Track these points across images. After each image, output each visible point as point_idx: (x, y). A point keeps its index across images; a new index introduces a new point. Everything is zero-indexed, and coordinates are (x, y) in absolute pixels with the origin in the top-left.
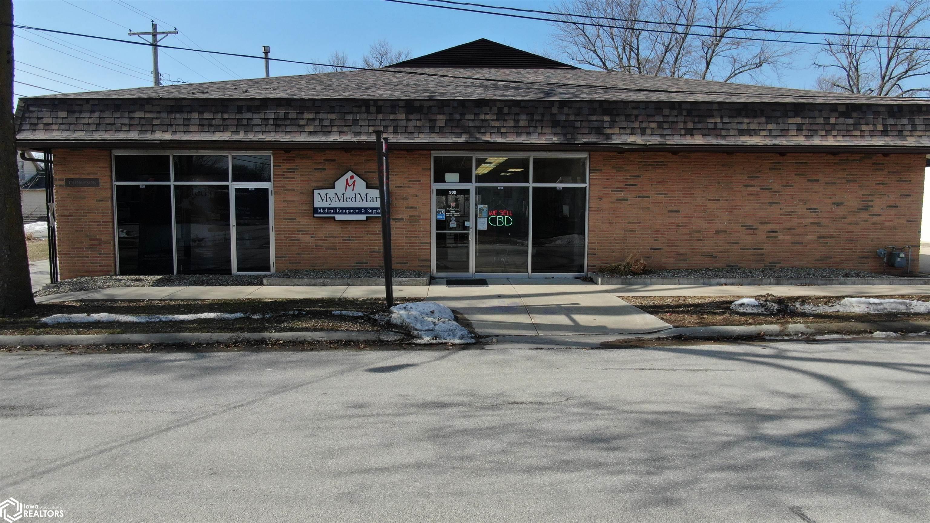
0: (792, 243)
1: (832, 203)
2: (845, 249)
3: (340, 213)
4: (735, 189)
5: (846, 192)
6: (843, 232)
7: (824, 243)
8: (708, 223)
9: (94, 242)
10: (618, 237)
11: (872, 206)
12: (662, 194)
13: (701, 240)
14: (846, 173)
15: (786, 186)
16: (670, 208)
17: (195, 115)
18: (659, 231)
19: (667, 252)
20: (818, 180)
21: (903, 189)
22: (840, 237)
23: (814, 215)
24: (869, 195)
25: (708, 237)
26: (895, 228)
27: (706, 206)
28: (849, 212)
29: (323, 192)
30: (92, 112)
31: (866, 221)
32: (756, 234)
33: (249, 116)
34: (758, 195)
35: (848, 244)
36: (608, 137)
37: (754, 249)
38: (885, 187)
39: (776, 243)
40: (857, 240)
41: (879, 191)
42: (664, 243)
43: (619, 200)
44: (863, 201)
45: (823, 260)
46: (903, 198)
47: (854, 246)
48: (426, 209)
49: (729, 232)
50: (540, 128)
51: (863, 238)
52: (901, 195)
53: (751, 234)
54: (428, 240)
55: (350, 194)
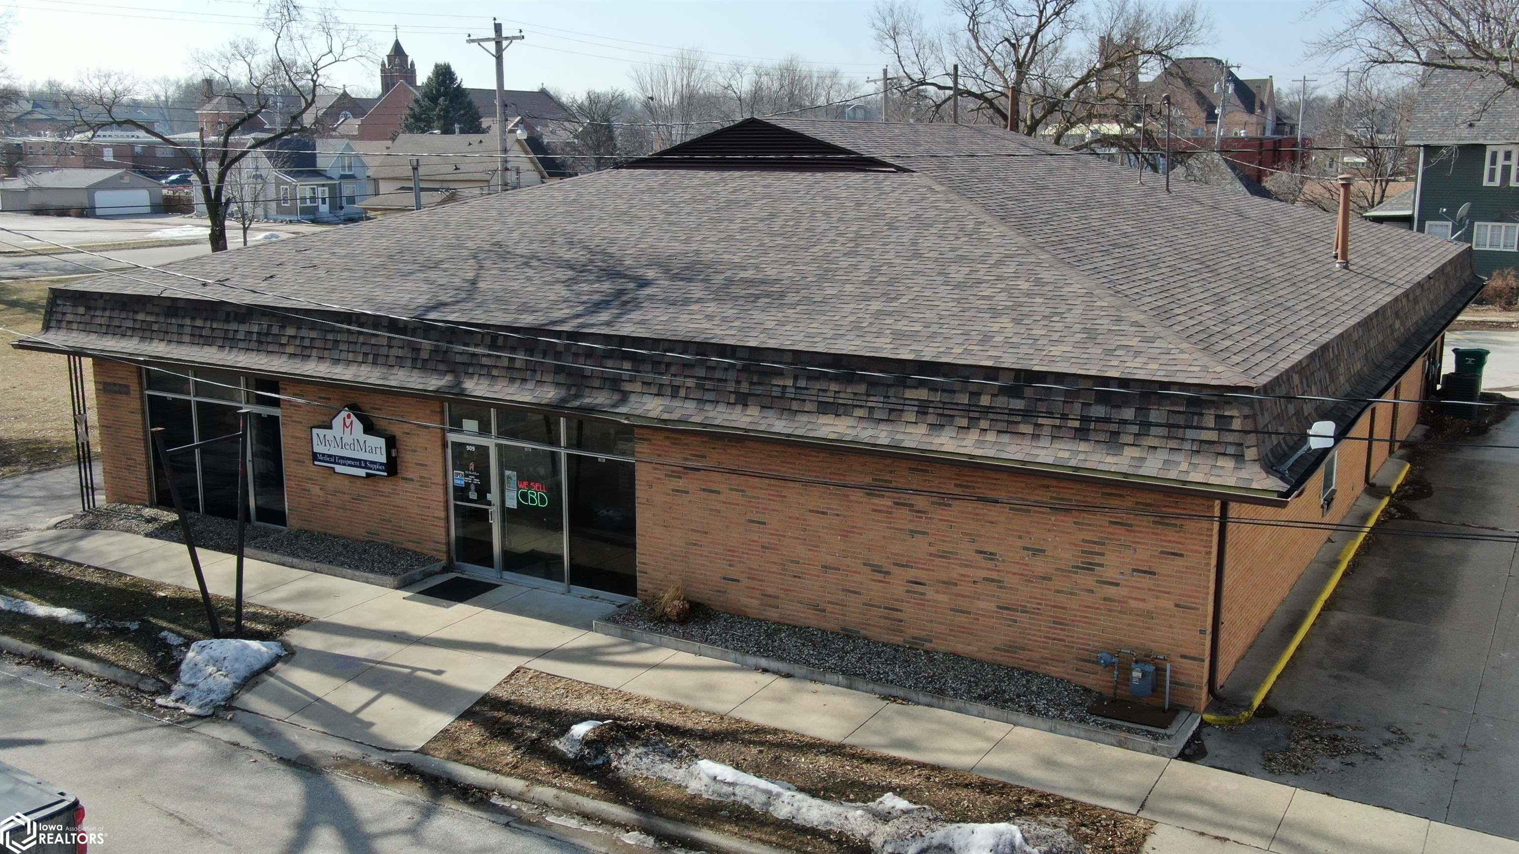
0: (952, 610)
1: (1025, 548)
2: (1049, 638)
3: (339, 464)
4: (852, 498)
5: (1049, 531)
6: (1046, 605)
7: (1011, 620)
8: (809, 550)
9: (130, 462)
10: (676, 551)
11: (1102, 565)
12: (737, 490)
13: (799, 577)
14: (1050, 494)
15: (940, 504)
16: (750, 516)
17: (188, 321)
18: (733, 551)
19: (748, 588)
20: (997, 501)
21: (1169, 541)
22: (1041, 614)
23: (990, 565)
24: (1095, 543)
25: (809, 574)
26: (1149, 614)
27: (805, 520)
28: (1057, 569)
29: (322, 432)
30: (104, 309)
32: (889, 583)
33: (234, 326)
34: (890, 513)
35: (1056, 629)
36: (624, 397)
37: (886, 608)
38: (1128, 530)
39: (923, 605)
40: (1074, 626)
41: (1116, 537)
42: (743, 572)
43: (677, 491)
44: (1083, 552)
45: (1009, 651)
46: (1166, 559)
47: (1068, 636)
48: (438, 469)
49: (843, 570)
50: (539, 373)
51: (1086, 623)
52: (1162, 552)
53: (880, 581)
54: (442, 514)
55: (348, 439)
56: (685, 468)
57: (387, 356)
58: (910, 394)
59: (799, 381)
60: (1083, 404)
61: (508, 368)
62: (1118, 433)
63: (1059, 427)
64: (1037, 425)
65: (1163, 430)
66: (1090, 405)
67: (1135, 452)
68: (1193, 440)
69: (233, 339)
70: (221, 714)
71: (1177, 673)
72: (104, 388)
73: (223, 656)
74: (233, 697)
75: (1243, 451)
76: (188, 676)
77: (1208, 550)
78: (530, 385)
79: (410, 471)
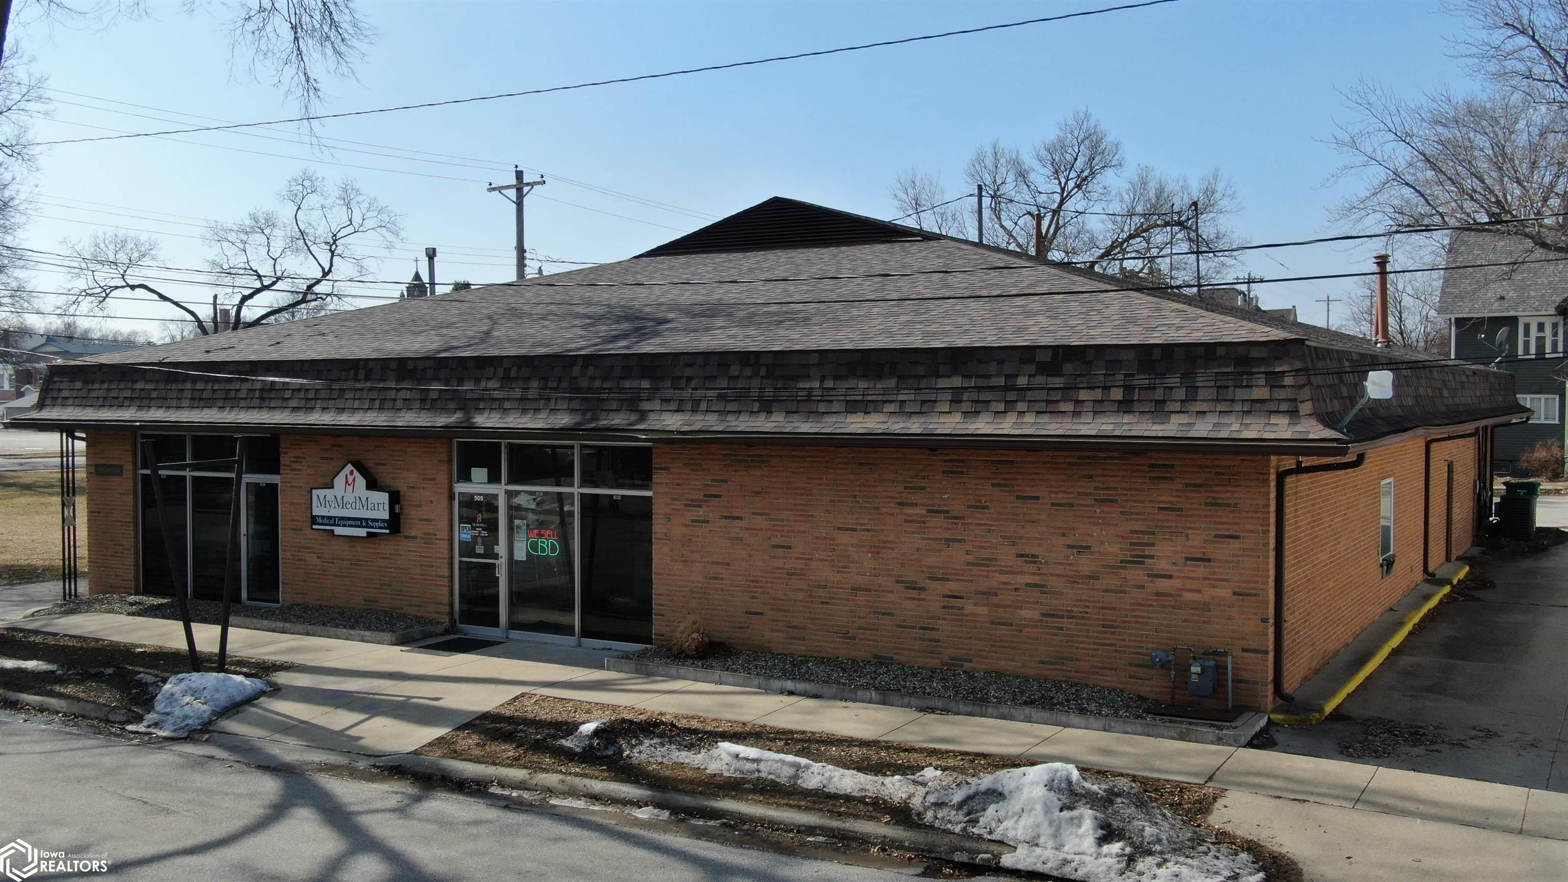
0: (993, 623)
1: (1069, 547)
2: (1098, 644)
3: (339, 525)
4: (883, 510)
5: (1095, 524)
6: (1094, 607)
7: (1057, 628)
8: (838, 572)
9: (118, 549)
10: (696, 587)
11: (1152, 557)
12: (761, 514)
13: (827, 603)
14: (1094, 484)
15: (976, 507)
16: (775, 541)
18: (758, 581)
19: (772, 620)
20: (1037, 498)
21: (1222, 523)
22: (1089, 619)
23: (1031, 568)
24: (1144, 533)
25: (838, 599)
26: (1206, 607)
27: (834, 539)
28: (1105, 566)
29: (321, 493)
31: (1142, 587)
32: (924, 600)
34: (924, 522)
35: (1105, 633)
36: (643, 415)
37: (921, 628)
38: (1178, 516)
39: (961, 620)
40: (1125, 628)
41: (1166, 524)
42: (766, 604)
43: (696, 521)
44: (1132, 544)
45: (1056, 664)
46: (1220, 542)
47: (1117, 640)
48: (444, 523)
49: (875, 591)
50: (553, 401)
51: (1137, 622)
52: (1217, 536)
53: (914, 599)
54: (446, 573)
55: (349, 497)
56: (705, 496)
57: (395, 400)
58: (942, 383)
59: (826, 382)
60: (1126, 375)
61: (521, 399)
62: (1164, 402)
63: (1102, 401)
64: (1078, 402)
65: (1211, 393)
66: (1133, 375)
67: (1183, 419)
68: (1243, 401)
69: (234, 398)
70: (196, 737)
71: (1239, 669)
72: (96, 470)
73: (202, 687)
74: (210, 722)
75: (1297, 407)
76: (163, 704)
77: (1265, 528)
78: (543, 415)
79: (414, 528)
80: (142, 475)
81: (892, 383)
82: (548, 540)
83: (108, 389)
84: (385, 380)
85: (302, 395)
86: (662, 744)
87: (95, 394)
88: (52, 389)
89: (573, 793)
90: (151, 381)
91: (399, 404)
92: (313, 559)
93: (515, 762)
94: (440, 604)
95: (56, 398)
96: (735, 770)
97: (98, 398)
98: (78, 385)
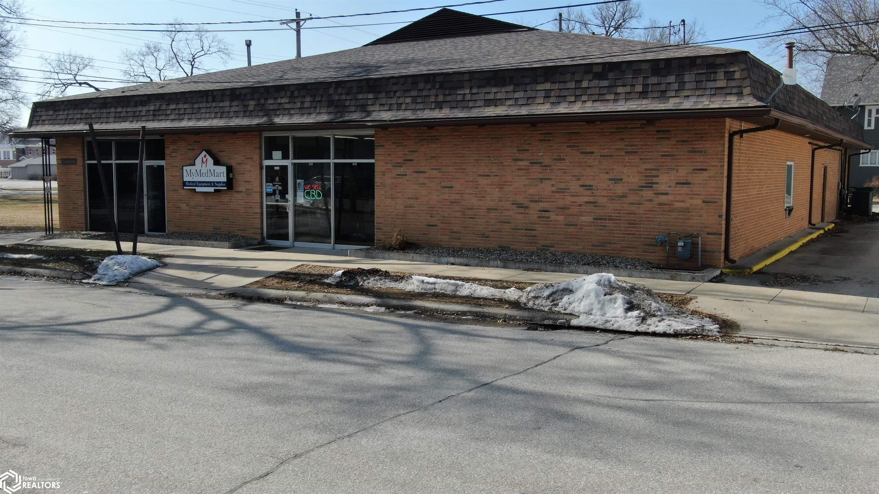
0: (566, 225)
1: (610, 180)
2: (626, 234)
3: (198, 186)
4: (505, 163)
5: (625, 166)
6: (624, 213)
7: (602, 226)
8: (479, 200)
9: (75, 206)
10: (399, 212)
11: (657, 183)
12: (435, 169)
13: (473, 218)
14: (625, 143)
15: (558, 160)
16: (443, 184)
18: (434, 208)
19: (442, 229)
20: (592, 153)
21: (697, 162)
22: (621, 220)
23: (589, 192)
24: (652, 170)
25: (480, 215)
26: (687, 210)
27: (477, 182)
28: (630, 190)
29: (188, 168)
31: (652, 200)
32: (527, 214)
33: (140, 108)
34: (528, 169)
35: (630, 227)
36: (369, 113)
37: (526, 230)
38: (672, 159)
39: (549, 224)
40: (641, 224)
41: (666, 164)
42: (439, 220)
43: (399, 175)
44: (646, 176)
45: (602, 246)
46: (696, 173)
47: (637, 231)
48: (257, 183)
49: (500, 210)
50: (318, 108)
51: (648, 221)
52: (694, 170)
53: (522, 213)
54: (258, 211)
55: (204, 170)
56: (404, 160)
57: (229, 112)
58: (539, 87)
59: (473, 90)
60: (644, 77)
61: (300, 108)
62: (666, 91)
63: (630, 93)
64: (616, 94)
65: (693, 85)
66: (648, 77)
67: (676, 100)
68: (711, 88)
69: (139, 116)
70: (121, 284)
71: (705, 245)
72: (62, 162)
73: (124, 262)
74: (129, 278)
75: (742, 90)
76: (102, 270)
77: (723, 164)
78: (313, 116)
79: (240, 186)
80: (89, 164)
81: (510, 88)
82: (316, 190)
83: (68, 114)
84: (223, 101)
85: (177, 112)
86: (381, 279)
87: (60, 117)
88: (36, 116)
89: (331, 302)
90: (91, 108)
91: (232, 114)
92: (184, 206)
93: (299, 288)
94: (256, 228)
95: (39, 121)
96: (422, 289)
97: (62, 119)
98: (51, 113)
